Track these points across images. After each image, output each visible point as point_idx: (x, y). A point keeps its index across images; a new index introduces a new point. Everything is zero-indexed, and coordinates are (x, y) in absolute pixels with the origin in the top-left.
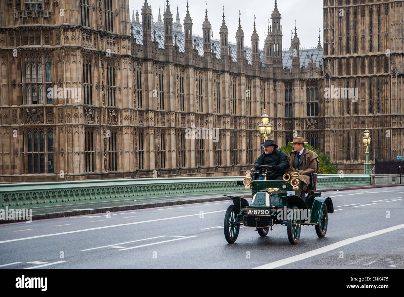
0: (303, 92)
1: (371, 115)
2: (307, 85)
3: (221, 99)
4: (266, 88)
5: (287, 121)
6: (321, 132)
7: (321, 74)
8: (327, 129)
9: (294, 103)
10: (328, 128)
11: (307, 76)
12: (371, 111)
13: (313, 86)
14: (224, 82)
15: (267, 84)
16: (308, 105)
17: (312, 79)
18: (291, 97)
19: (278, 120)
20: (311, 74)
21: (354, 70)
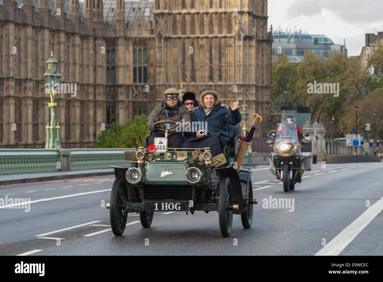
0: (129, 53)
1: (211, 83)
2: (133, 45)
3: (40, 61)
4: (85, 47)
5: (108, 89)
6: (150, 102)
7: (152, 32)
8: (158, 99)
9: (118, 67)
10: (160, 98)
11: (134, 34)
12: (211, 78)
13: (141, 47)
14: (43, 40)
15: (86, 43)
16: (135, 69)
17: (141, 38)
18: (114, 59)
19: (97, 87)
20: (139, 32)
21: (192, 29)
